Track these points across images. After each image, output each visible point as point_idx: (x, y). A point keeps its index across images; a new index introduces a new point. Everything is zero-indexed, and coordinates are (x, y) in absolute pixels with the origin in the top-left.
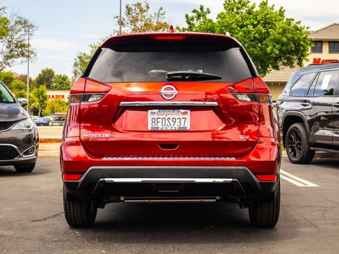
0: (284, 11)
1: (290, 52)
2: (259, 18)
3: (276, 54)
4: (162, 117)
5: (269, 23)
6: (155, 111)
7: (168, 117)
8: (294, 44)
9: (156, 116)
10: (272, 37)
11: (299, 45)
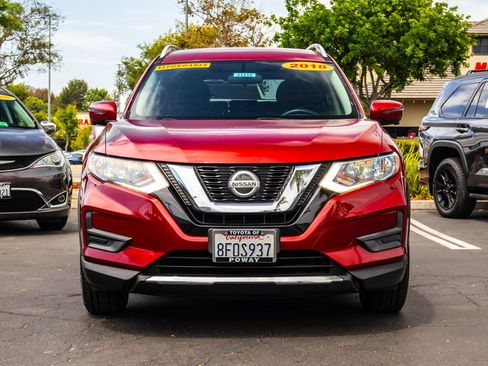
1: (441, 54)
3: (419, 58)
5: (410, 10)
8: (447, 41)
10: (414, 31)
11: (455, 43)
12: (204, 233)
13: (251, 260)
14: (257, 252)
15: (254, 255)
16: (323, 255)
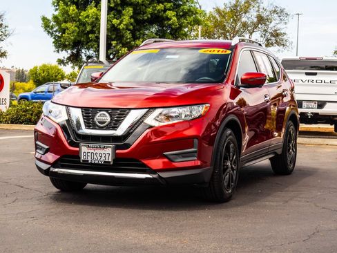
12: (77, 145)
13: (100, 162)
14: (103, 158)
15: (102, 160)
16: (140, 161)
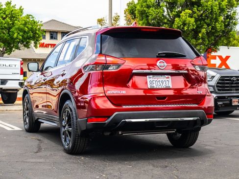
0: (23, 9)
1: (29, 38)
2: (7, 13)
3: (20, 39)
4: (155, 80)
5: (14, 17)
6: (151, 76)
7: (159, 80)
8: (32, 32)
9: (152, 80)
10: (17, 27)
11: (36, 33)
